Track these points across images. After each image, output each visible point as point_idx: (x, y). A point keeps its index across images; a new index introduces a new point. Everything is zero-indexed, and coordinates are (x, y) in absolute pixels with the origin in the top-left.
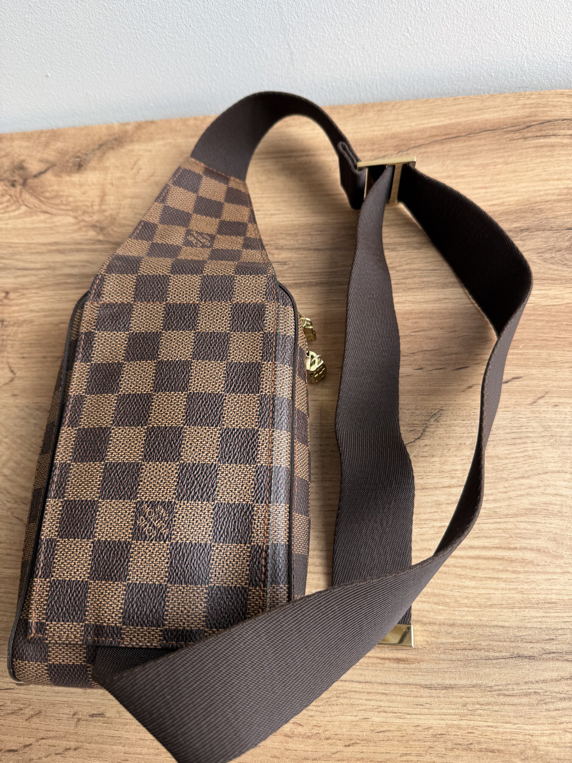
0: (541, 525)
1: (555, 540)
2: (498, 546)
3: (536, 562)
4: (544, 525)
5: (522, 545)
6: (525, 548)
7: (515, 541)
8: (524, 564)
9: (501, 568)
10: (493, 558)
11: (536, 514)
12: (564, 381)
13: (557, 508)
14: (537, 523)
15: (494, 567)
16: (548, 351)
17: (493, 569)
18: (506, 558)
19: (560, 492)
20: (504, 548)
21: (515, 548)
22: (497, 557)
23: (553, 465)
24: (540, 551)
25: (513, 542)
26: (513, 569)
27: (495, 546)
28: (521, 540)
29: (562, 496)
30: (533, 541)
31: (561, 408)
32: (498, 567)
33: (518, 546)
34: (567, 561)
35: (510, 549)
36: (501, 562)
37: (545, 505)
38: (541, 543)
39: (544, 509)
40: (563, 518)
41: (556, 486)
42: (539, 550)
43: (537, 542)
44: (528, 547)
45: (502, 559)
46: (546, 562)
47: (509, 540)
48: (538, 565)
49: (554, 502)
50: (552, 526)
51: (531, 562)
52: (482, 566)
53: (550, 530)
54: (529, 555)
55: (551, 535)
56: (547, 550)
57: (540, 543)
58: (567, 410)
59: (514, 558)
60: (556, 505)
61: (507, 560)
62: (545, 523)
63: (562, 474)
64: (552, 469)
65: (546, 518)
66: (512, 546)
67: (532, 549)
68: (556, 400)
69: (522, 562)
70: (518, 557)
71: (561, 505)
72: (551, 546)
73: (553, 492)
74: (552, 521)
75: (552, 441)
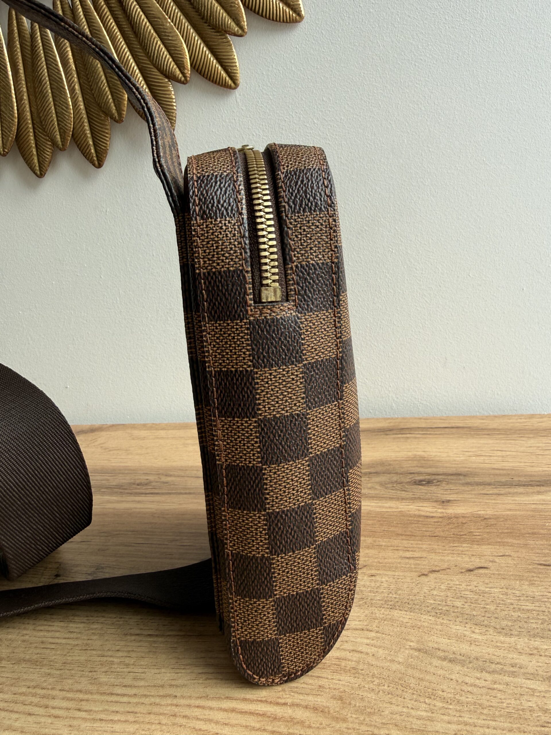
0: (327, 680)
1: (341, 699)
2: (264, 699)
3: (307, 723)
4: (331, 681)
5: (296, 700)
6: (298, 705)
7: (288, 696)
8: (290, 724)
9: (258, 725)
10: (251, 713)
11: (324, 668)
12: (385, 558)
13: (353, 664)
14: (322, 677)
15: (248, 724)
16: (374, 539)
17: (247, 727)
18: (269, 714)
19: (360, 649)
20: (271, 703)
21: (285, 704)
22: (257, 712)
23: (357, 623)
24: (317, 709)
25: (285, 696)
26: (274, 729)
27: (259, 699)
28: (296, 695)
29: (361, 652)
30: (310, 698)
31: (378, 578)
32: (253, 724)
33: (289, 701)
34: (351, 726)
35: (278, 704)
36: (260, 718)
37: (337, 660)
38: (321, 701)
39: (335, 664)
40: (357, 675)
41: (356, 642)
42: (315, 709)
43: (316, 699)
44: (302, 703)
45: (263, 715)
46: (321, 724)
47: (281, 693)
48: (310, 727)
49: (350, 658)
50: (341, 682)
51: (302, 723)
52: (234, 722)
53: (337, 687)
54: (300, 714)
55: (336, 693)
56: (326, 710)
57: (319, 700)
58: (383, 580)
59: (280, 715)
60: (352, 661)
61: (269, 717)
62: (332, 679)
63: (366, 632)
64: (354, 627)
65: (335, 674)
66: (282, 701)
67: (306, 707)
68: (373, 572)
69: (288, 721)
70: (286, 715)
71: (358, 662)
72: (334, 705)
73: (351, 648)
74: (342, 678)
75: (361, 602)
